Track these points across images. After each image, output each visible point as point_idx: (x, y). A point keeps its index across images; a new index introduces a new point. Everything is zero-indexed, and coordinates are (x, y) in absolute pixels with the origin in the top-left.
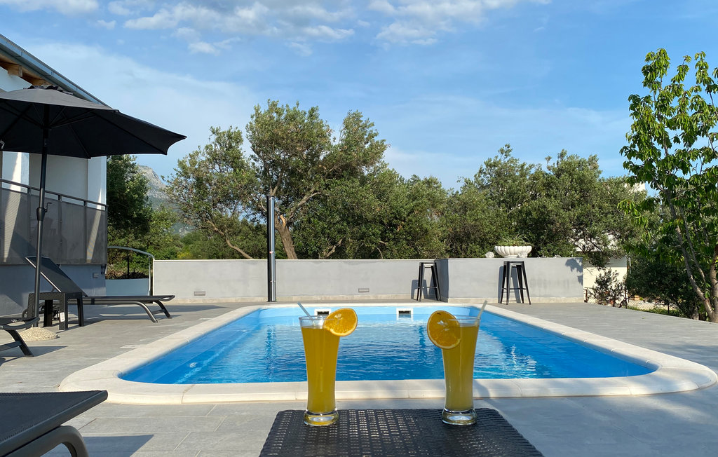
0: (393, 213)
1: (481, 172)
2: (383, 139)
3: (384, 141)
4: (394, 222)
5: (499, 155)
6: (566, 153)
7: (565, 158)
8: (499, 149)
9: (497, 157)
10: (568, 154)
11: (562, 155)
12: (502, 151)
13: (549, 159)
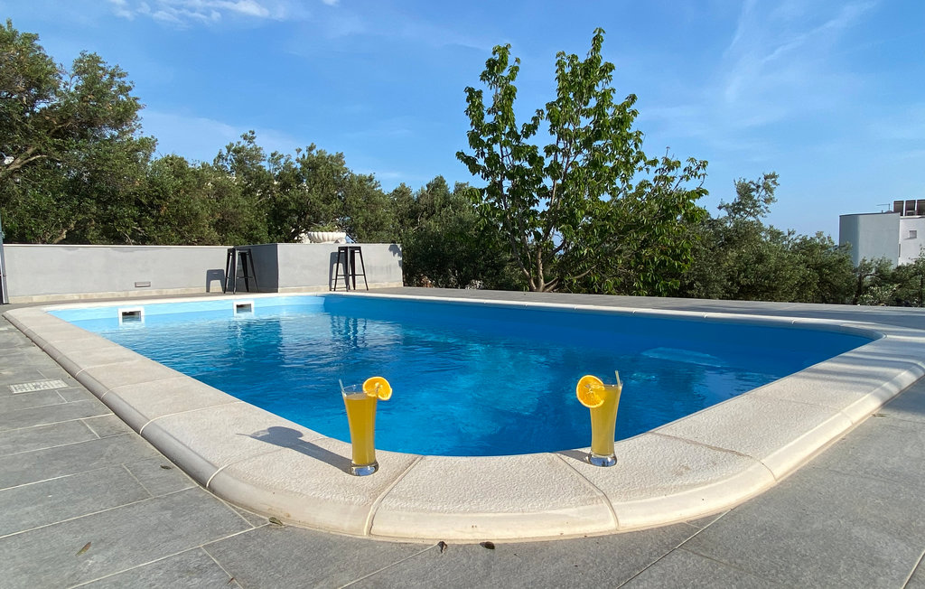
0: (157, 191)
1: (220, 156)
2: (136, 96)
3: (137, 99)
4: (156, 201)
5: (242, 140)
6: (315, 147)
7: (314, 152)
8: (242, 134)
9: (239, 143)
10: (318, 148)
11: (311, 149)
12: (245, 137)
13: (299, 151)
